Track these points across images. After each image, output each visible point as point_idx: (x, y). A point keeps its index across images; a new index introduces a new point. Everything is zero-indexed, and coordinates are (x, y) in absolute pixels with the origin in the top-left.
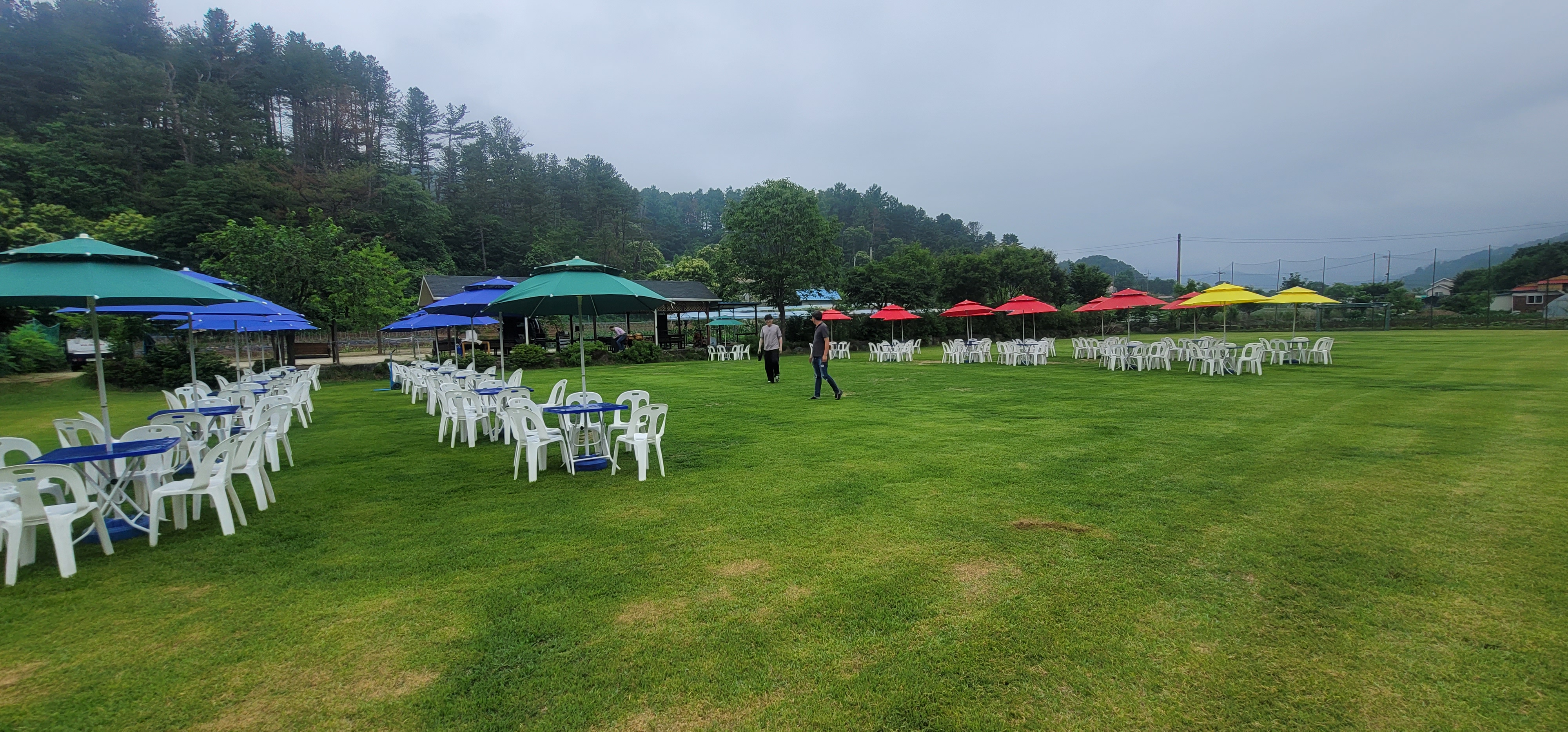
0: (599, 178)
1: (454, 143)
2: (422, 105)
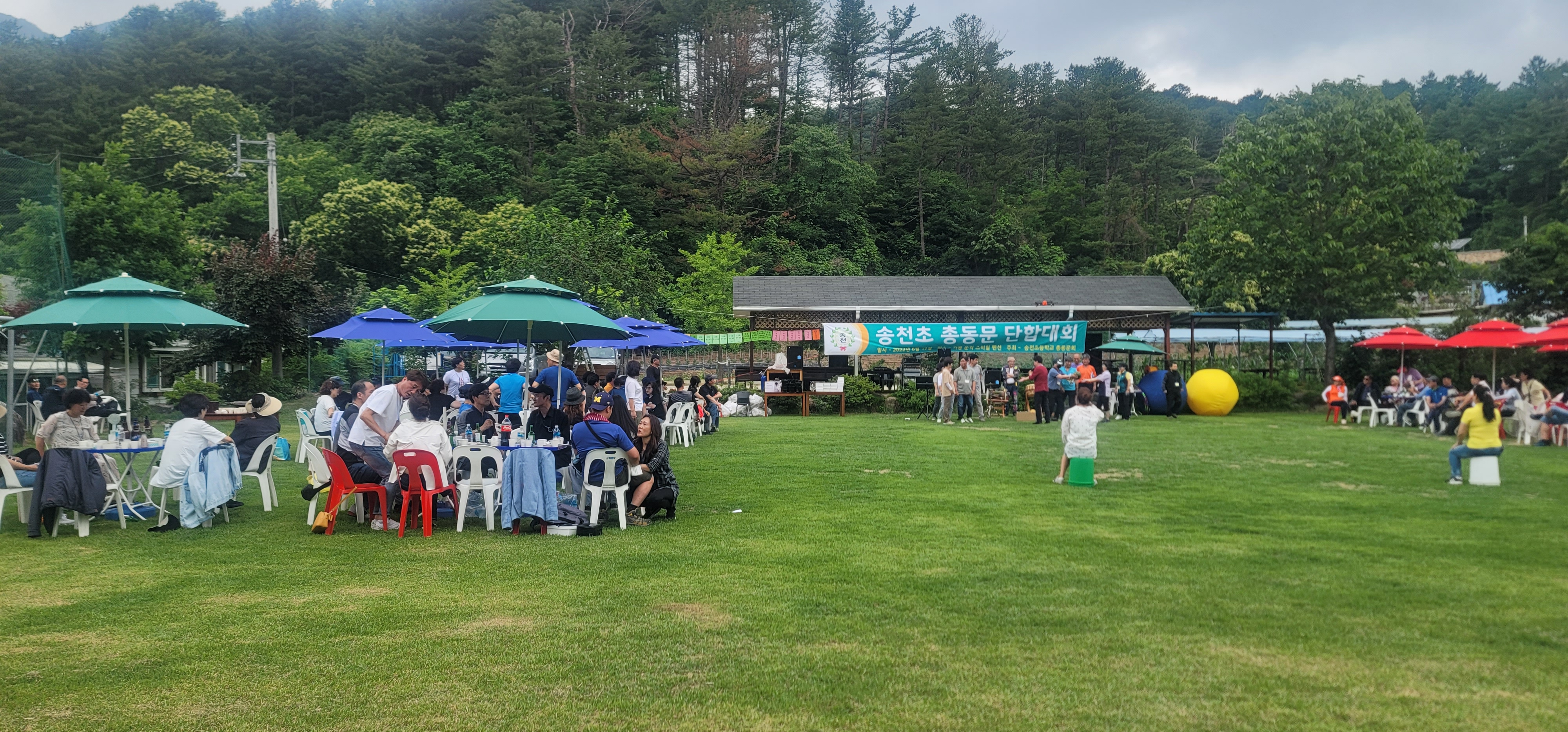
0: (1115, 94)
1: (895, 66)
2: (857, 16)
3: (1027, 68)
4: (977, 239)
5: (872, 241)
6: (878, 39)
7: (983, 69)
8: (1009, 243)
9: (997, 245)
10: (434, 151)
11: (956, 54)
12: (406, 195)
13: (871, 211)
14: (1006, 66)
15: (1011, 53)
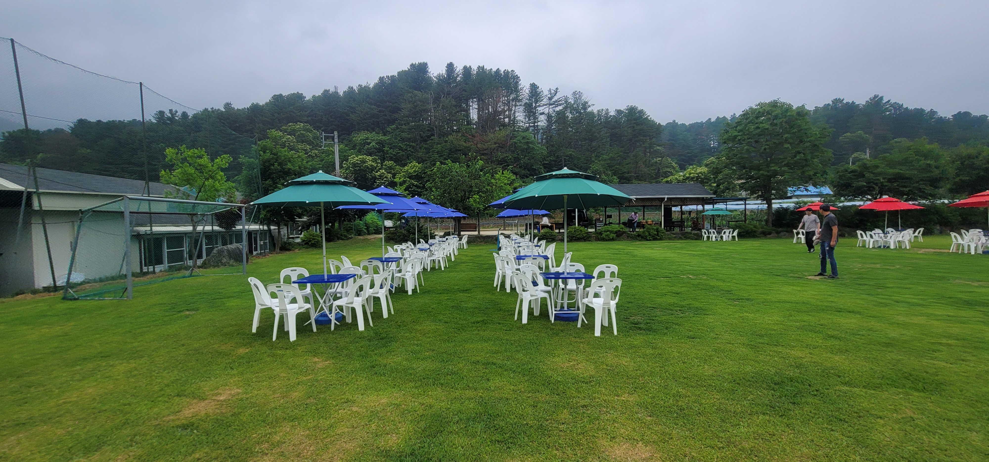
0: (634, 120)
1: (551, 110)
2: (536, 92)
6: (545, 100)
7: (583, 111)
10: (383, 145)
11: (573, 106)
12: (374, 160)
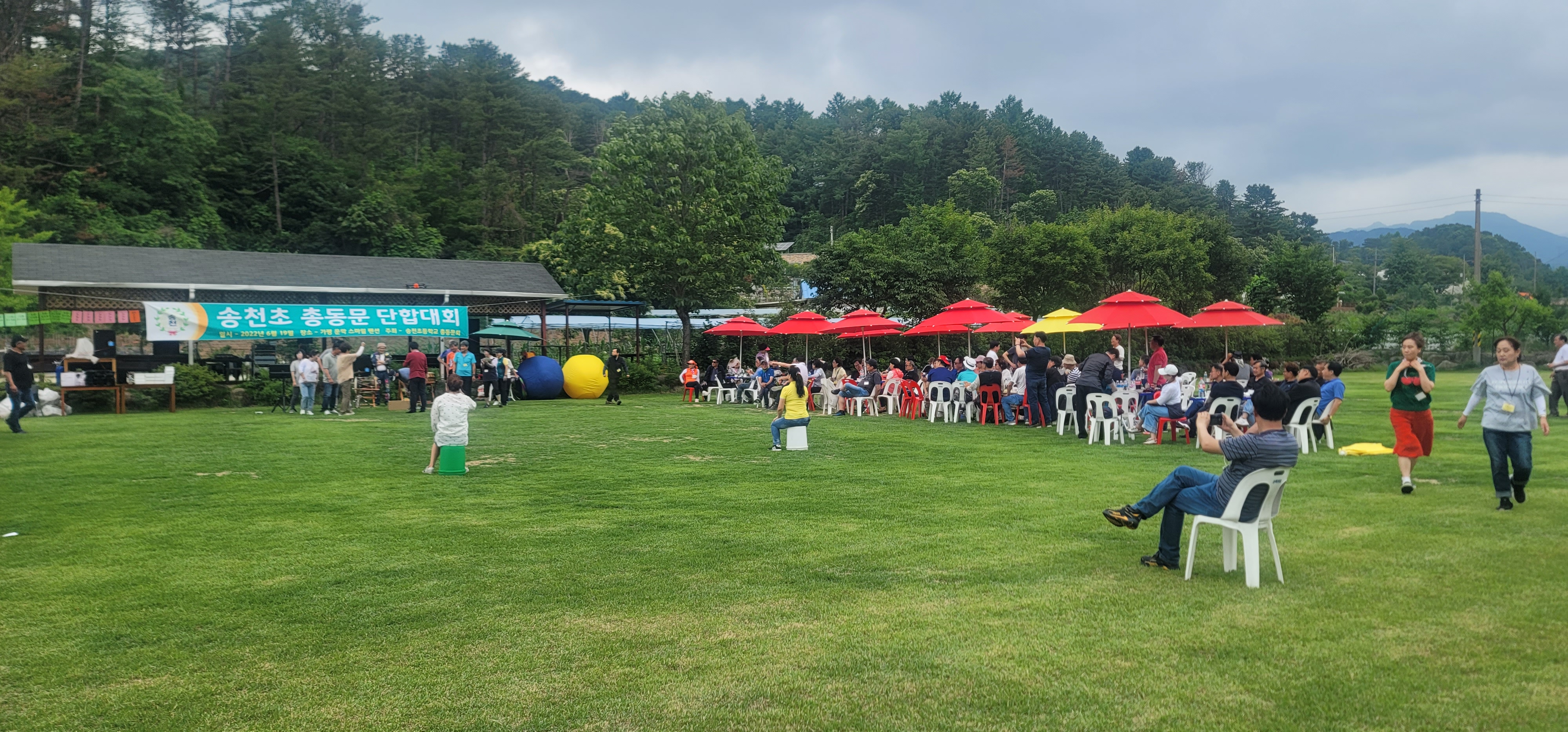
1: (238, 13)
3: (396, 38)
4: (344, 215)
5: (213, 210)
7: (346, 31)
8: (381, 221)
9: (368, 223)
11: (314, 11)
13: (210, 174)
14: (373, 33)
15: (378, 19)
